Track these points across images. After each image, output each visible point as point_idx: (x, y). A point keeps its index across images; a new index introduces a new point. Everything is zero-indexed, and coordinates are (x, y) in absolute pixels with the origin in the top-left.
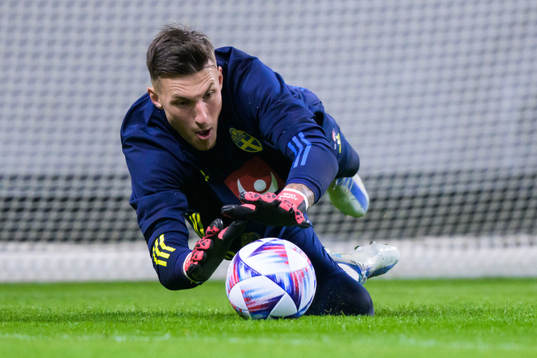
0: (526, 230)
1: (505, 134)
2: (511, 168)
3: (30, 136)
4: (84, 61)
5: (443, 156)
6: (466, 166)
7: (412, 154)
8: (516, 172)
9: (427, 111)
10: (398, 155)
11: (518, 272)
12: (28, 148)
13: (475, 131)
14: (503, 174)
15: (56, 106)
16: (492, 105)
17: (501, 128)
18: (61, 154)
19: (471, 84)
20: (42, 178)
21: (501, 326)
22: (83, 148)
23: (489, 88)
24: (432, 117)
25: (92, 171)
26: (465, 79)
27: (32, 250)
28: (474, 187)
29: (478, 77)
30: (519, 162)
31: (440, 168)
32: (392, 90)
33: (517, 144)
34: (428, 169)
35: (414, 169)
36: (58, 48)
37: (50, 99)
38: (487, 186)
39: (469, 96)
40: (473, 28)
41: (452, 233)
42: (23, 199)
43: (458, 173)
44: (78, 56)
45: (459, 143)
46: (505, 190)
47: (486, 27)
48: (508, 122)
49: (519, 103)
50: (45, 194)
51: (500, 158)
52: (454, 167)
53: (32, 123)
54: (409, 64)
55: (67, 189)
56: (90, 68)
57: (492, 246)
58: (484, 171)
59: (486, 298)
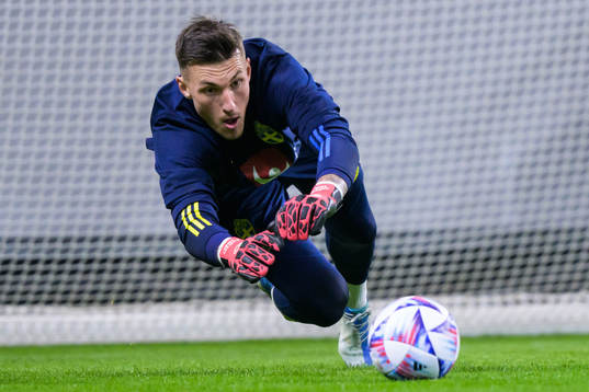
0: (524, 288)
1: (502, 192)
2: (508, 226)
3: (27, 198)
4: (80, 122)
5: (440, 214)
6: (464, 224)
7: (408, 212)
8: (514, 230)
9: (424, 169)
10: (395, 213)
11: (517, 330)
12: (25, 210)
13: (471, 188)
14: (501, 231)
15: (52, 167)
16: (489, 162)
17: (498, 185)
18: (58, 216)
19: (468, 141)
20: (39, 241)
21: (500, 384)
22: (81, 209)
23: (486, 145)
24: (429, 175)
25: (90, 233)
26: (462, 136)
27: (30, 313)
28: (472, 245)
29: (475, 135)
30: (516, 219)
31: (437, 226)
32: (388, 148)
33: (515, 201)
34: (425, 227)
35: (412, 228)
36: (54, 110)
37: (47, 160)
38: (485, 243)
39: (465, 153)
40: (469, 85)
41: (451, 292)
42: (20, 262)
43: (455, 231)
44: (74, 117)
45: (456, 201)
46: (503, 248)
47: (482, 84)
48: (505, 180)
49: (517, 160)
50: (43, 256)
51: (498, 215)
52: (451, 225)
53: (29, 185)
54: (405, 122)
55: (65, 251)
56: (86, 130)
57: (491, 304)
58: (482, 228)
59: (486, 357)
